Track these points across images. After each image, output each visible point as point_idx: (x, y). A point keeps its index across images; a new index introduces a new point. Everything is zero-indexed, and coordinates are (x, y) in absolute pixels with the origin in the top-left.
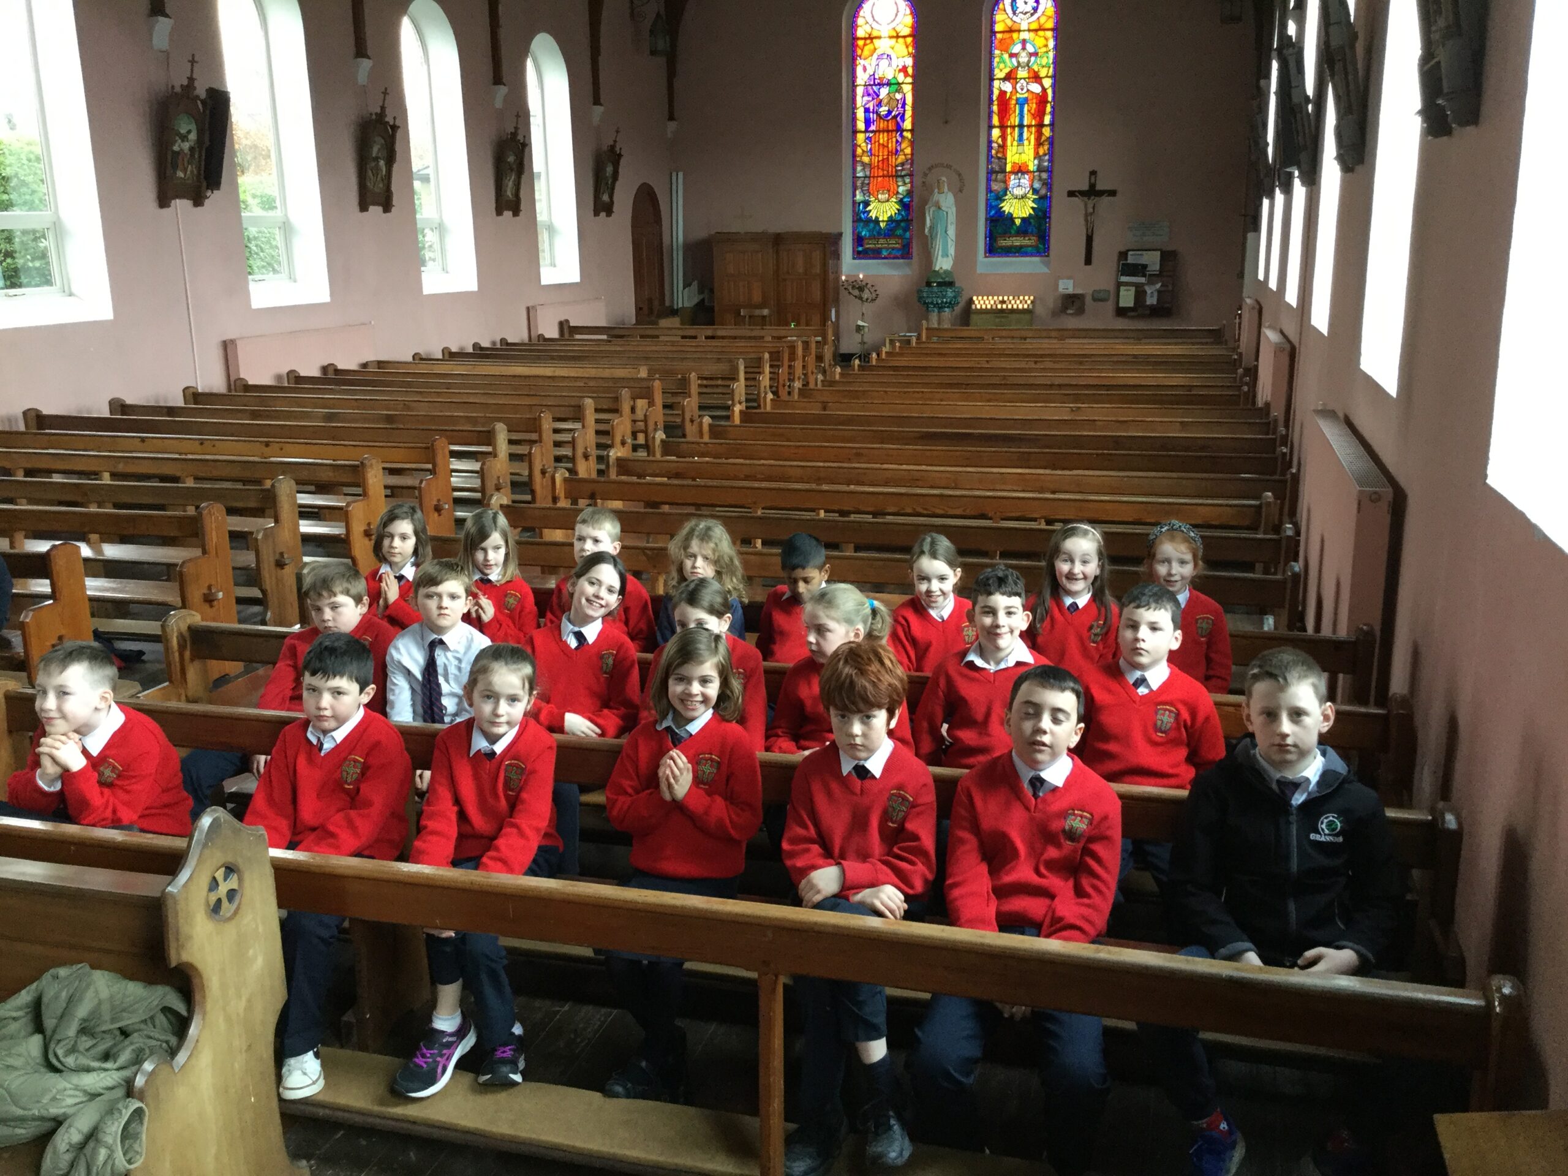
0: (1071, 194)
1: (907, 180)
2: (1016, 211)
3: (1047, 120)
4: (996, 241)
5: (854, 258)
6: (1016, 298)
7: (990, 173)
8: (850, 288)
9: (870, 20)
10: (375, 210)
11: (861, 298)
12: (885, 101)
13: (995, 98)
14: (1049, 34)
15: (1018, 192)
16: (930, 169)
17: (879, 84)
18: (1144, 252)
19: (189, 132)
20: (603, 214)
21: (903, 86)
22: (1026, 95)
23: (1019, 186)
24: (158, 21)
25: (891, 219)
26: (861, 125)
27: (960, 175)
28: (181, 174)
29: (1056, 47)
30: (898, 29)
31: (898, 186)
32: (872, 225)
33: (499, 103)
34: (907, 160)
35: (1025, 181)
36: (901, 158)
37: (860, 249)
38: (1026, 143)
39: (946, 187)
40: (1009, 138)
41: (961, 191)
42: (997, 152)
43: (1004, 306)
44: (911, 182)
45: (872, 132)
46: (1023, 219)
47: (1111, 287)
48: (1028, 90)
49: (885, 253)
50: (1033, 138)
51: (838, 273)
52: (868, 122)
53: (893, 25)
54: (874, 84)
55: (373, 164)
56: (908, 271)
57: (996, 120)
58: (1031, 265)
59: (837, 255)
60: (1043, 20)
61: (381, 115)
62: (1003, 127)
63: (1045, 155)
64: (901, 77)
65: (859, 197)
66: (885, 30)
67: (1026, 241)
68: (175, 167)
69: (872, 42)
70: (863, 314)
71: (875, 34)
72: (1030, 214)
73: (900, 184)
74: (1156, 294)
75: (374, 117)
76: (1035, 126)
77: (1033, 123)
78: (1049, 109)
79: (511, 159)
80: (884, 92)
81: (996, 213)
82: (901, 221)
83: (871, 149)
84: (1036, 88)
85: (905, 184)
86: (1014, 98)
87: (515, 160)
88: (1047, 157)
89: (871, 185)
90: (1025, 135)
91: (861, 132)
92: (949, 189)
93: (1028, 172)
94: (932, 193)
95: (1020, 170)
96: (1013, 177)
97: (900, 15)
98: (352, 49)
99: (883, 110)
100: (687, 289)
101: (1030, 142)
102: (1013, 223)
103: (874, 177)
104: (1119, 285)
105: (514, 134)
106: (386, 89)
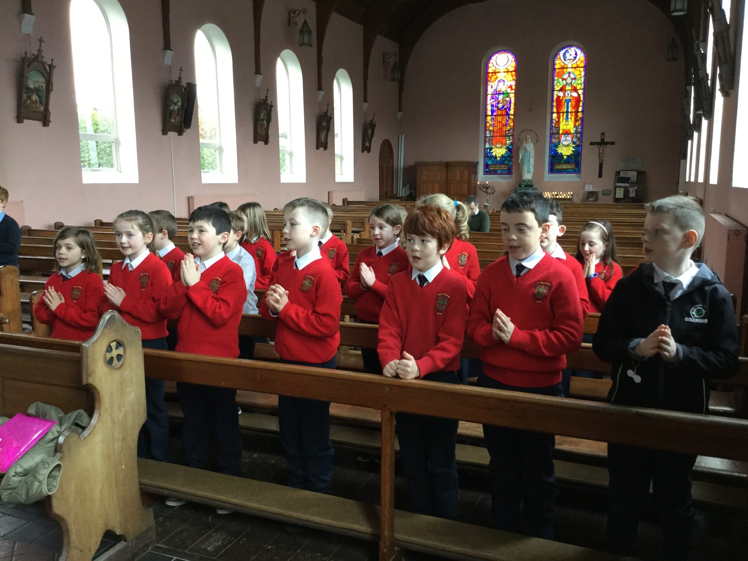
0: (592, 144)
1: (511, 138)
2: (564, 152)
3: (580, 109)
4: (554, 166)
5: (484, 174)
6: (564, 193)
7: (552, 135)
8: (482, 188)
9: (495, 64)
10: (261, 143)
11: (487, 192)
12: (501, 101)
13: (555, 99)
14: (582, 69)
15: (565, 143)
16: (522, 132)
17: (498, 94)
18: (628, 172)
19: (178, 101)
20: (366, 152)
21: (510, 94)
22: (570, 98)
23: (566, 140)
24: (166, 52)
25: (502, 156)
26: (489, 113)
27: (536, 135)
28: (173, 120)
29: (585, 76)
30: (508, 68)
31: (507, 141)
32: (493, 159)
33: (320, 99)
34: (511, 129)
35: (569, 138)
36: (508, 128)
37: (487, 170)
38: (570, 120)
39: (530, 140)
40: (561, 118)
41: (537, 142)
42: (555, 125)
43: (558, 197)
44: (513, 139)
45: (494, 116)
46: (568, 156)
47: (611, 188)
48: (571, 96)
49: (499, 172)
50: (573, 118)
51: (476, 180)
52: (493, 111)
53: (506, 66)
54: (496, 94)
55: (261, 122)
56: (510, 180)
57: (555, 110)
58: (571, 177)
59: (476, 173)
60: (579, 63)
61: (266, 100)
62: (558, 113)
63: (579, 126)
64: (509, 90)
65: (487, 146)
66: (502, 69)
67: (569, 167)
68: (170, 117)
69: (496, 74)
70: (488, 200)
71: (497, 70)
72: (571, 154)
73: (507, 140)
74: (634, 192)
75: (262, 101)
76: (574, 112)
77: (573, 111)
78: (581, 104)
79: (324, 124)
80: (501, 97)
81: (554, 153)
82: (507, 157)
83: (494, 124)
84: (575, 94)
85: (510, 140)
86: (564, 99)
87: (326, 125)
88: (580, 127)
89: (493, 141)
90: (569, 116)
91: (489, 116)
92: (531, 141)
93: (570, 134)
94: (522, 143)
95: (567, 133)
96: (563, 136)
97: (510, 62)
98: (254, 70)
99: (500, 106)
100: (404, 188)
101: (571, 120)
102: (563, 158)
103: (495, 136)
104: (616, 187)
105: (326, 113)
106: (268, 89)
